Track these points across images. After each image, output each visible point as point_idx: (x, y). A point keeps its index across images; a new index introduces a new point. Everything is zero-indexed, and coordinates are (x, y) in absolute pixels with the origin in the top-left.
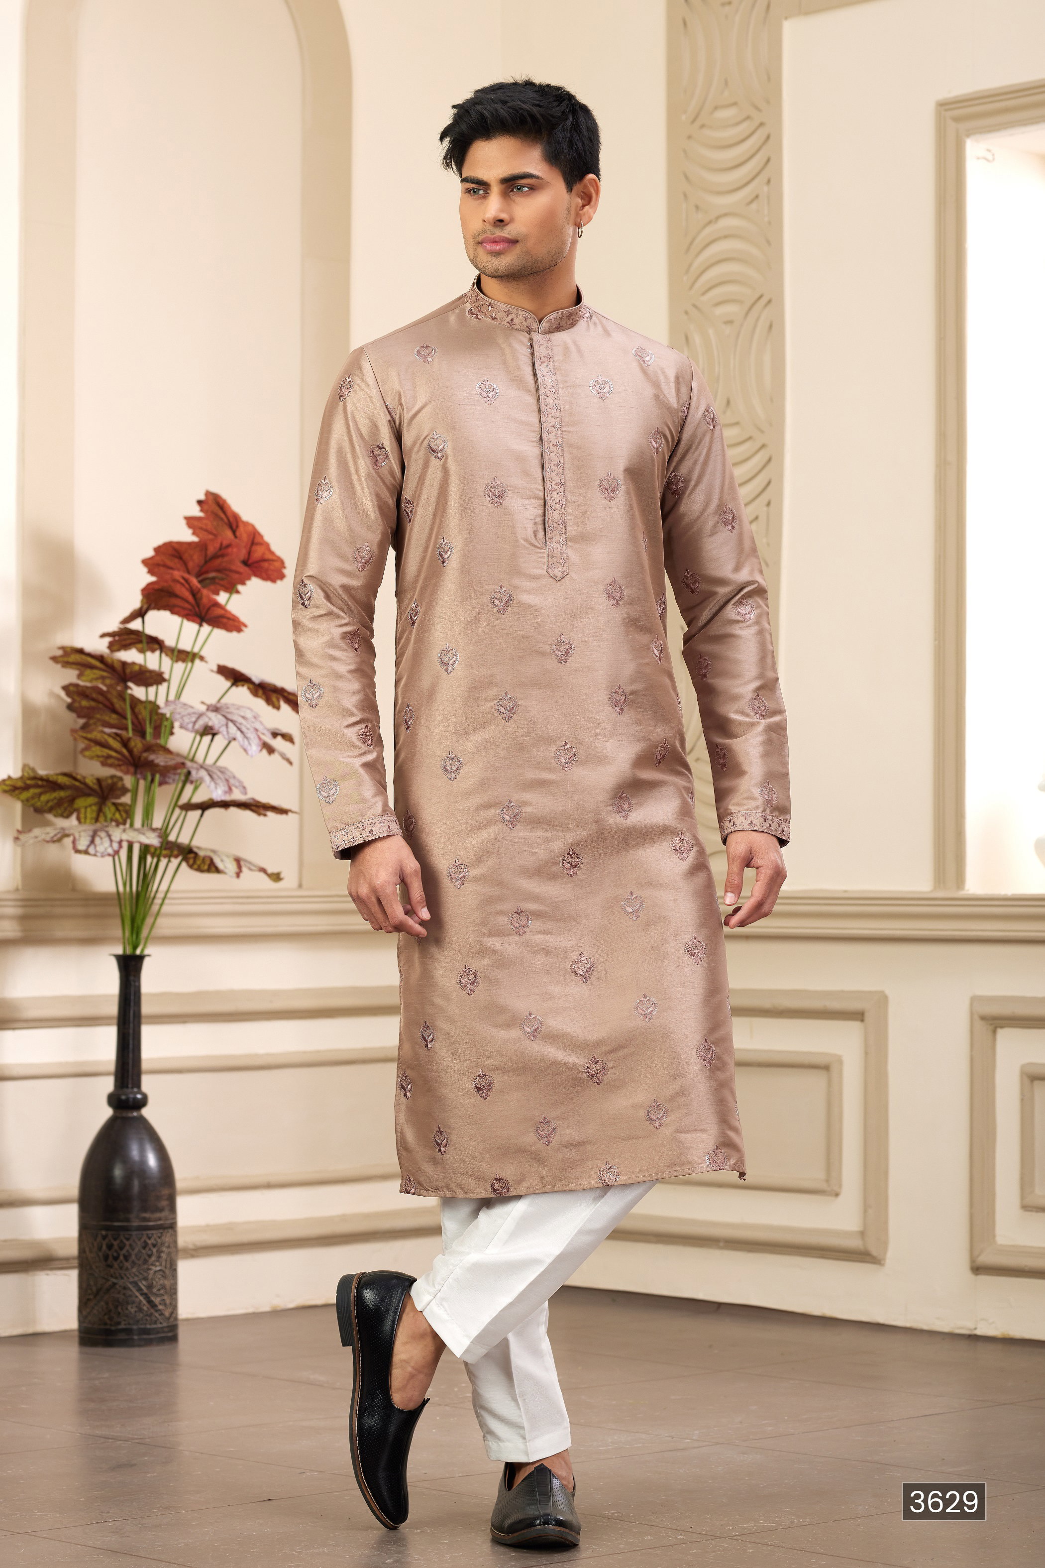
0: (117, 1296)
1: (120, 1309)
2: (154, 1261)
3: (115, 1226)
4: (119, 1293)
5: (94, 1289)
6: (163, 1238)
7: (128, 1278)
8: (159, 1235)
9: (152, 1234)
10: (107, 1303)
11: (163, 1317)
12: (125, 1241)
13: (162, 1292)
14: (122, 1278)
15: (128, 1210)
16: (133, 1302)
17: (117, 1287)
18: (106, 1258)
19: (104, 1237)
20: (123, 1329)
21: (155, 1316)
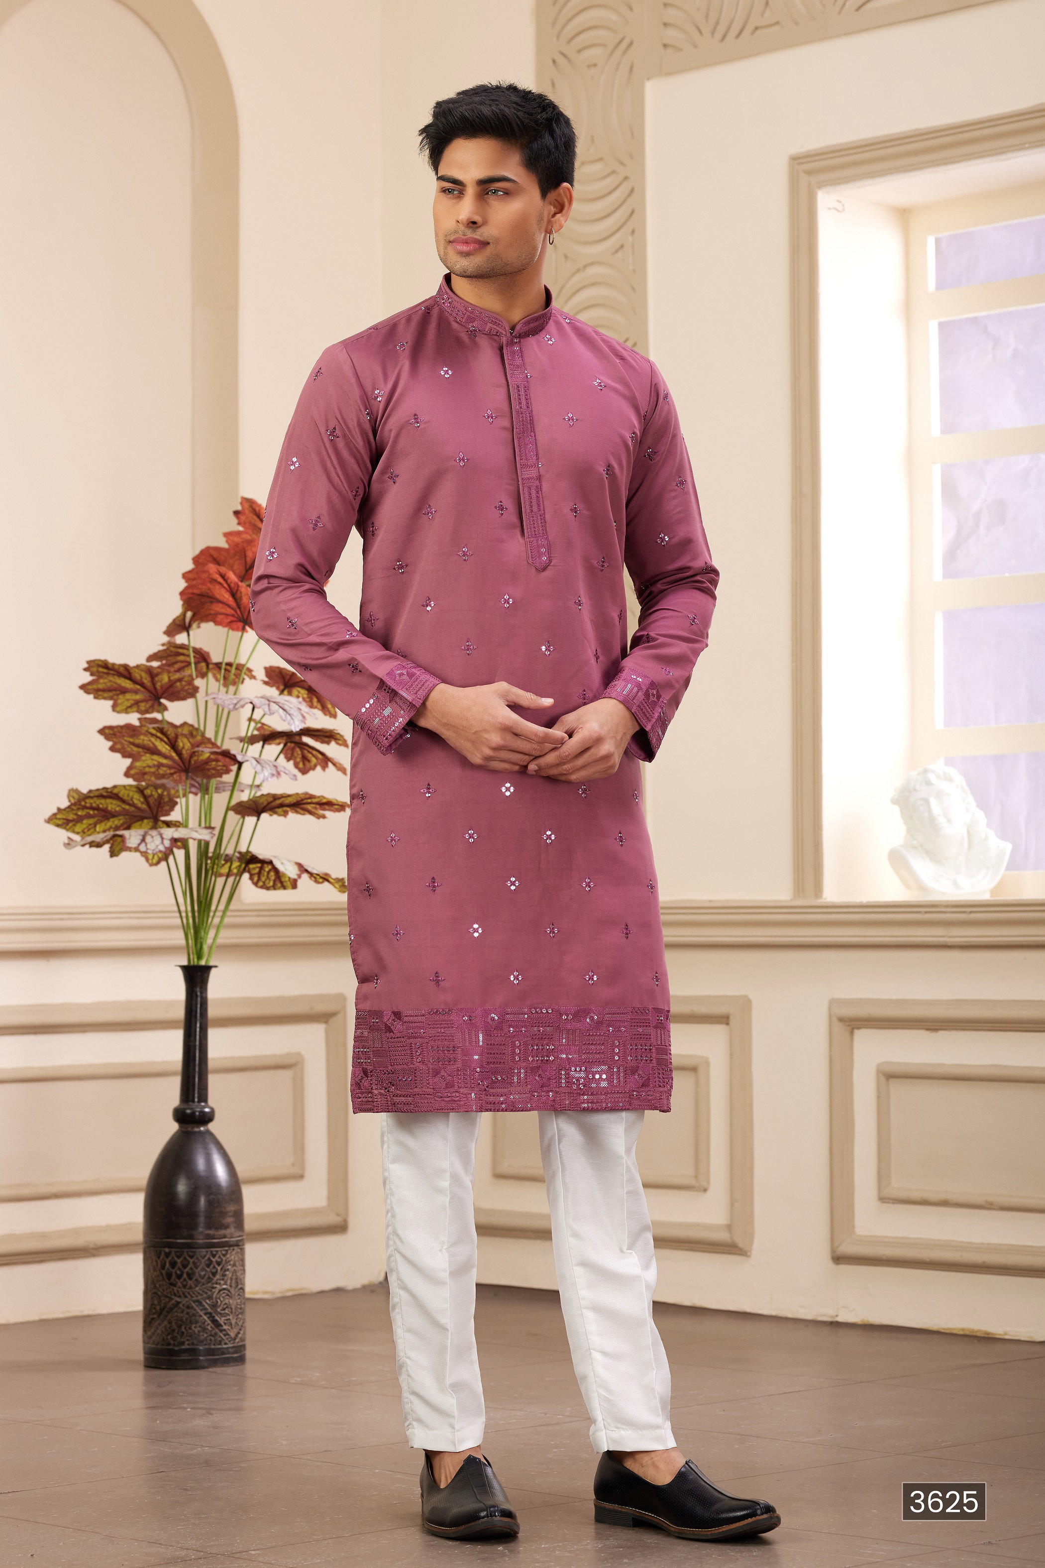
0: (180, 1315)
1: (183, 1330)
2: (217, 1280)
3: (180, 1244)
4: (182, 1312)
5: (158, 1308)
6: (228, 1256)
7: (192, 1297)
8: (224, 1252)
9: (217, 1251)
10: (170, 1323)
11: (227, 1337)
12: (189, 1259)
13: (226, 1311)
14: (186, 1297)
15: (193, 1226)
16: (197, 1322)
17: (181, 1305)
18: (169, 1276)
19: (167, 1255)
20: (187, 1350)
21: (220, 1337)
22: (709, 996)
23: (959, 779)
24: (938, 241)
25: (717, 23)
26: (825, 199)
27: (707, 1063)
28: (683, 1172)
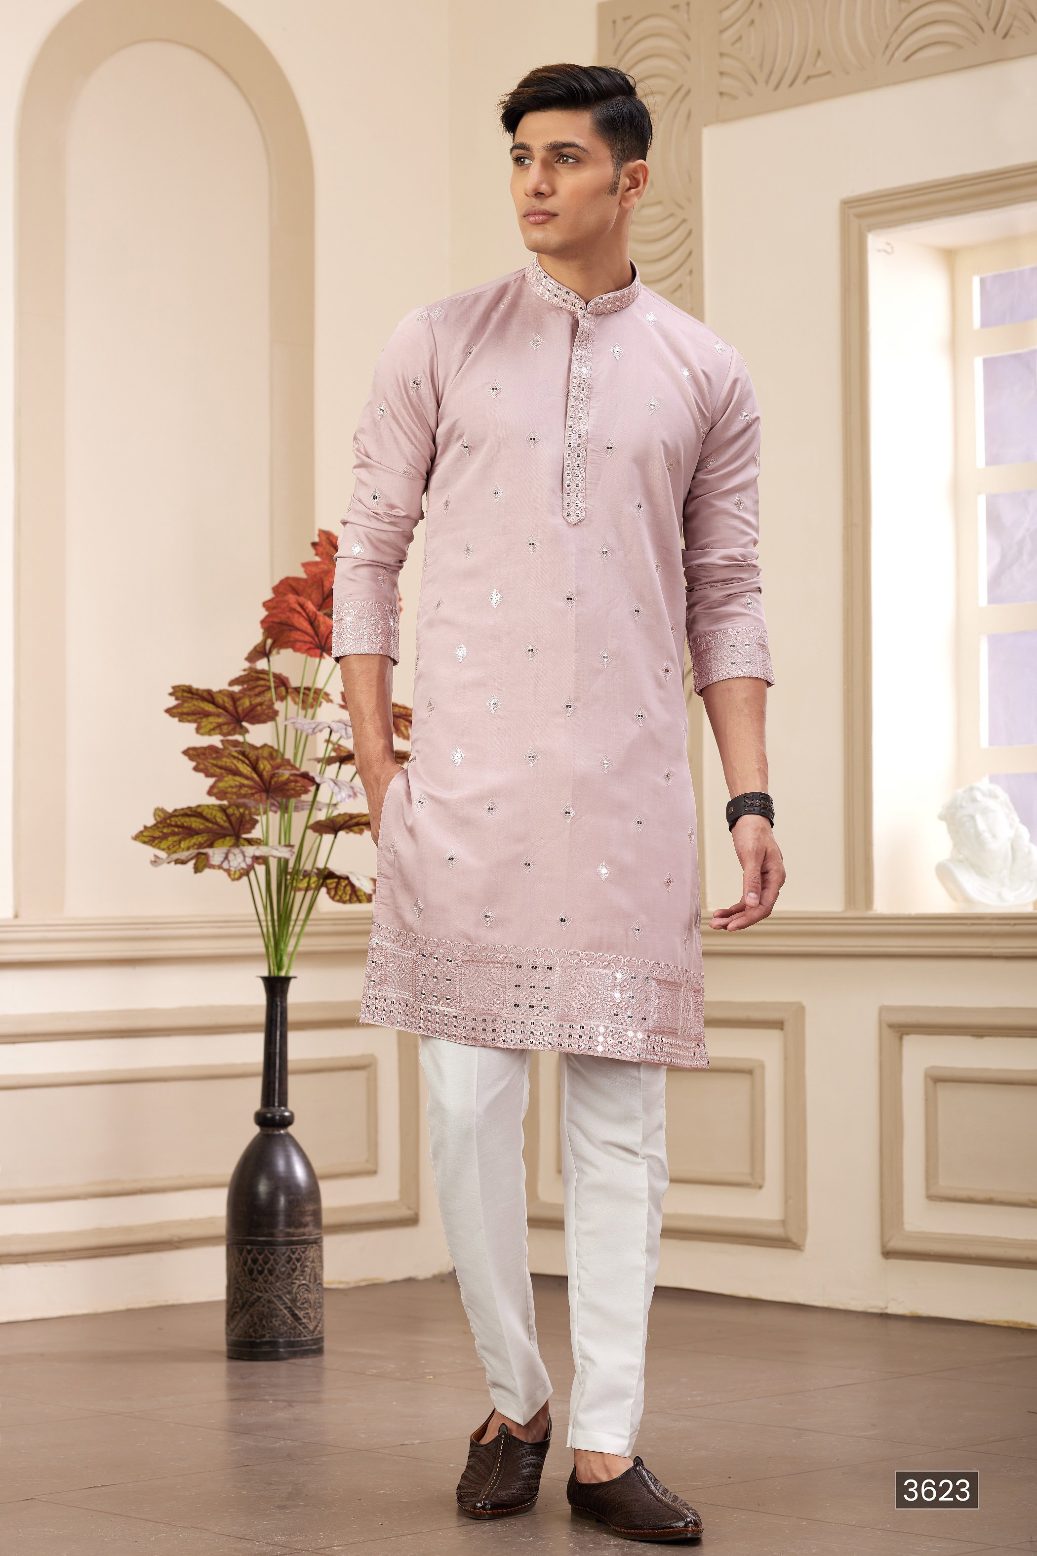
0: (261, 1309)
1: (264, 1322)
2: (297, 1275)
3: (260, 1241)
4: (263, 1306)
5: (240, 1302)
6: (307, 1253)
7: (273, 1292)
8: (303, 1249)
9: (297, 1249)
10: (252, 1316)
11: (306, 1330)
12: (269, 1255)
13: (306, 1305)
14: (267, 1292)
15: (274, 1226)
16: (277, 1316)
17: (262, 1300)
18: (251, 1272)
19: (249, 1252)
20: (267, 1343)
21: (300, 1330)
22: (764, 1003)
23: (1004, 796)
24: (982, 281)
25: (771, 73)
26: (875, 242)
27: (762, 1066)
28: (739, 1169)
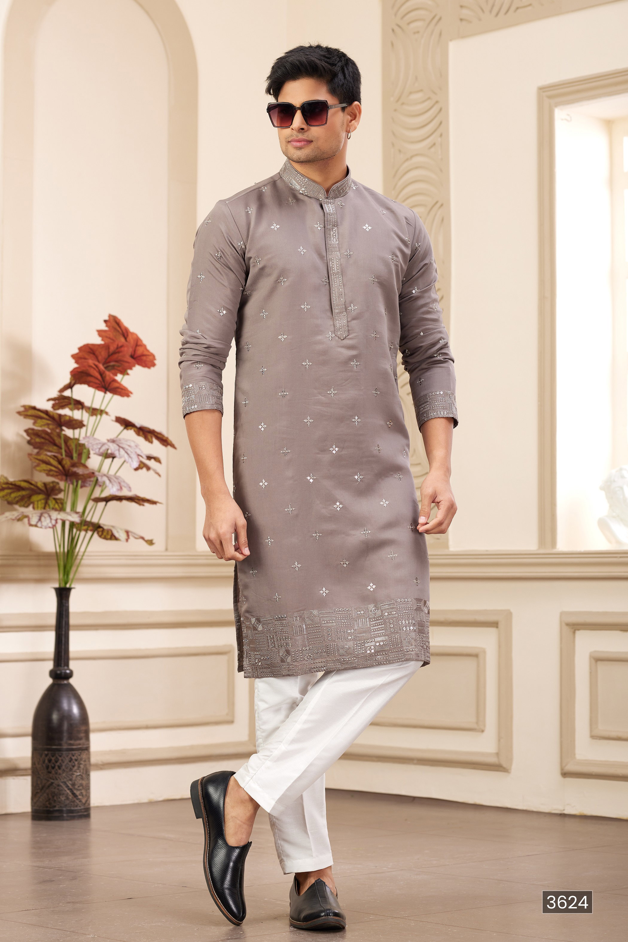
0: (54, 790)
1: (55, 798)
2: (76, 769)
3: (54, 749)
4: (55, 788)
5: (40, 786)
6: (82, 756)
7: (60, 780)
8: (79, 754)
9: (75, 753)
10: (48, 794)
11: (81, 803)
12: (58, 757)
13: (81, 788)
14: (57, 779)
15: (61, 739)
16: (63, 794)
17: (54, 785)
18: (47, 767)
19: (46, 755)
20: (57, 810)
21: (76, 802)
25: (493, 6)
26: (560, 114)
27: (484, 652)
